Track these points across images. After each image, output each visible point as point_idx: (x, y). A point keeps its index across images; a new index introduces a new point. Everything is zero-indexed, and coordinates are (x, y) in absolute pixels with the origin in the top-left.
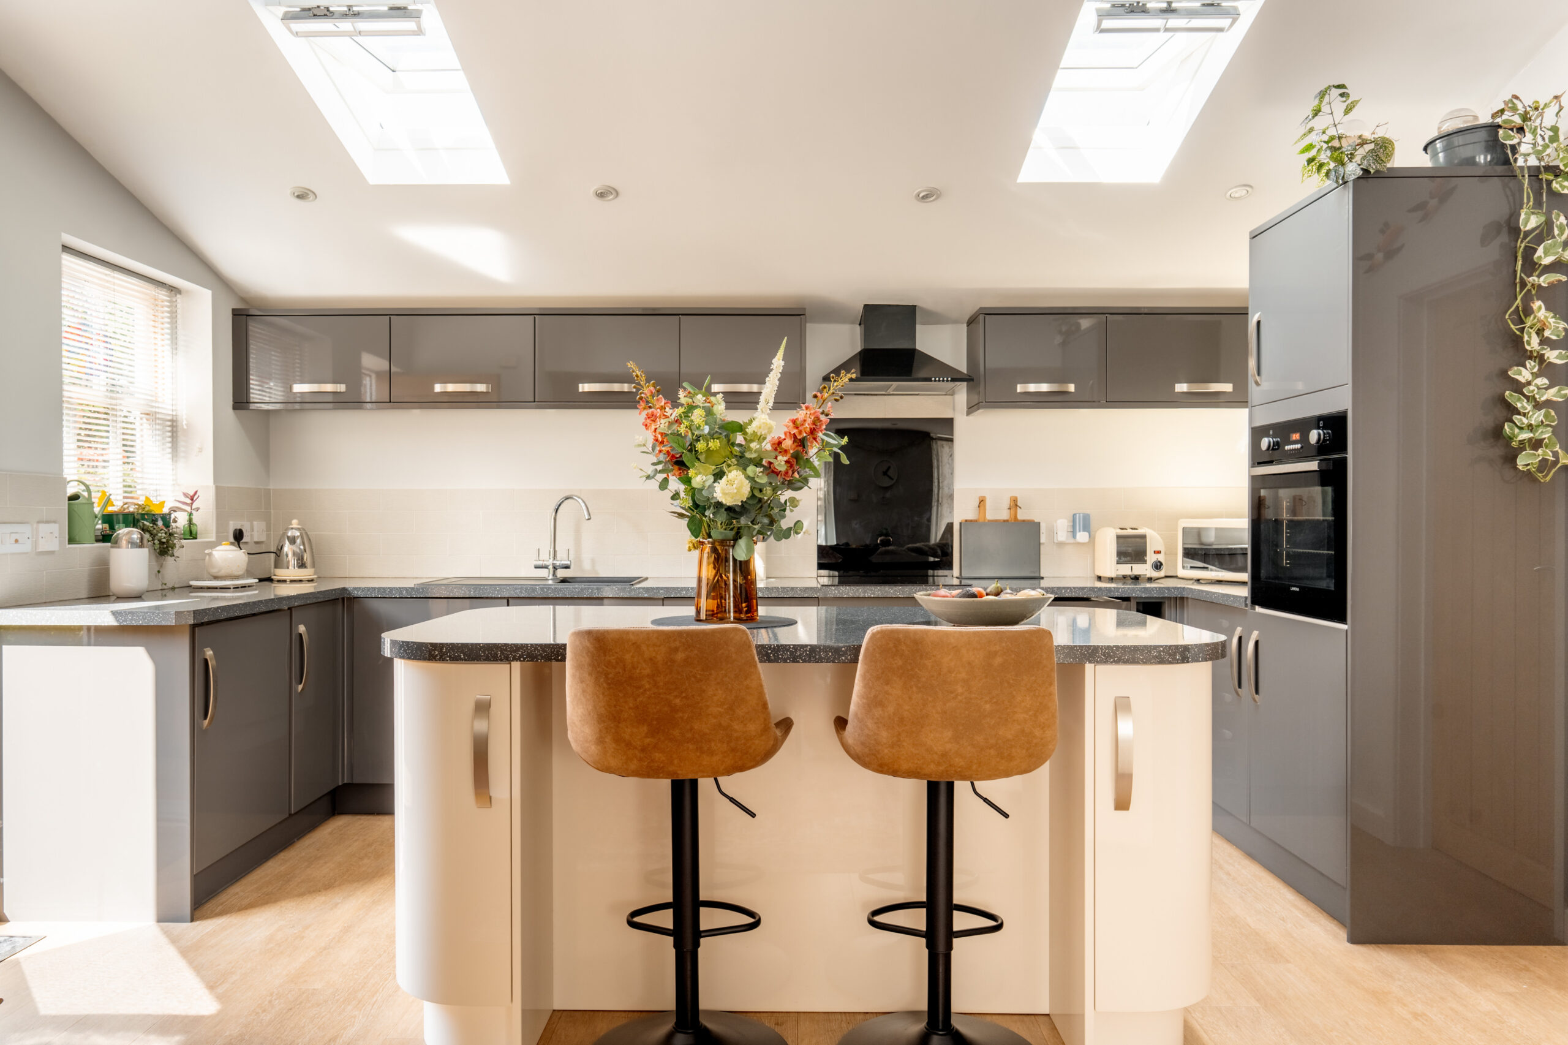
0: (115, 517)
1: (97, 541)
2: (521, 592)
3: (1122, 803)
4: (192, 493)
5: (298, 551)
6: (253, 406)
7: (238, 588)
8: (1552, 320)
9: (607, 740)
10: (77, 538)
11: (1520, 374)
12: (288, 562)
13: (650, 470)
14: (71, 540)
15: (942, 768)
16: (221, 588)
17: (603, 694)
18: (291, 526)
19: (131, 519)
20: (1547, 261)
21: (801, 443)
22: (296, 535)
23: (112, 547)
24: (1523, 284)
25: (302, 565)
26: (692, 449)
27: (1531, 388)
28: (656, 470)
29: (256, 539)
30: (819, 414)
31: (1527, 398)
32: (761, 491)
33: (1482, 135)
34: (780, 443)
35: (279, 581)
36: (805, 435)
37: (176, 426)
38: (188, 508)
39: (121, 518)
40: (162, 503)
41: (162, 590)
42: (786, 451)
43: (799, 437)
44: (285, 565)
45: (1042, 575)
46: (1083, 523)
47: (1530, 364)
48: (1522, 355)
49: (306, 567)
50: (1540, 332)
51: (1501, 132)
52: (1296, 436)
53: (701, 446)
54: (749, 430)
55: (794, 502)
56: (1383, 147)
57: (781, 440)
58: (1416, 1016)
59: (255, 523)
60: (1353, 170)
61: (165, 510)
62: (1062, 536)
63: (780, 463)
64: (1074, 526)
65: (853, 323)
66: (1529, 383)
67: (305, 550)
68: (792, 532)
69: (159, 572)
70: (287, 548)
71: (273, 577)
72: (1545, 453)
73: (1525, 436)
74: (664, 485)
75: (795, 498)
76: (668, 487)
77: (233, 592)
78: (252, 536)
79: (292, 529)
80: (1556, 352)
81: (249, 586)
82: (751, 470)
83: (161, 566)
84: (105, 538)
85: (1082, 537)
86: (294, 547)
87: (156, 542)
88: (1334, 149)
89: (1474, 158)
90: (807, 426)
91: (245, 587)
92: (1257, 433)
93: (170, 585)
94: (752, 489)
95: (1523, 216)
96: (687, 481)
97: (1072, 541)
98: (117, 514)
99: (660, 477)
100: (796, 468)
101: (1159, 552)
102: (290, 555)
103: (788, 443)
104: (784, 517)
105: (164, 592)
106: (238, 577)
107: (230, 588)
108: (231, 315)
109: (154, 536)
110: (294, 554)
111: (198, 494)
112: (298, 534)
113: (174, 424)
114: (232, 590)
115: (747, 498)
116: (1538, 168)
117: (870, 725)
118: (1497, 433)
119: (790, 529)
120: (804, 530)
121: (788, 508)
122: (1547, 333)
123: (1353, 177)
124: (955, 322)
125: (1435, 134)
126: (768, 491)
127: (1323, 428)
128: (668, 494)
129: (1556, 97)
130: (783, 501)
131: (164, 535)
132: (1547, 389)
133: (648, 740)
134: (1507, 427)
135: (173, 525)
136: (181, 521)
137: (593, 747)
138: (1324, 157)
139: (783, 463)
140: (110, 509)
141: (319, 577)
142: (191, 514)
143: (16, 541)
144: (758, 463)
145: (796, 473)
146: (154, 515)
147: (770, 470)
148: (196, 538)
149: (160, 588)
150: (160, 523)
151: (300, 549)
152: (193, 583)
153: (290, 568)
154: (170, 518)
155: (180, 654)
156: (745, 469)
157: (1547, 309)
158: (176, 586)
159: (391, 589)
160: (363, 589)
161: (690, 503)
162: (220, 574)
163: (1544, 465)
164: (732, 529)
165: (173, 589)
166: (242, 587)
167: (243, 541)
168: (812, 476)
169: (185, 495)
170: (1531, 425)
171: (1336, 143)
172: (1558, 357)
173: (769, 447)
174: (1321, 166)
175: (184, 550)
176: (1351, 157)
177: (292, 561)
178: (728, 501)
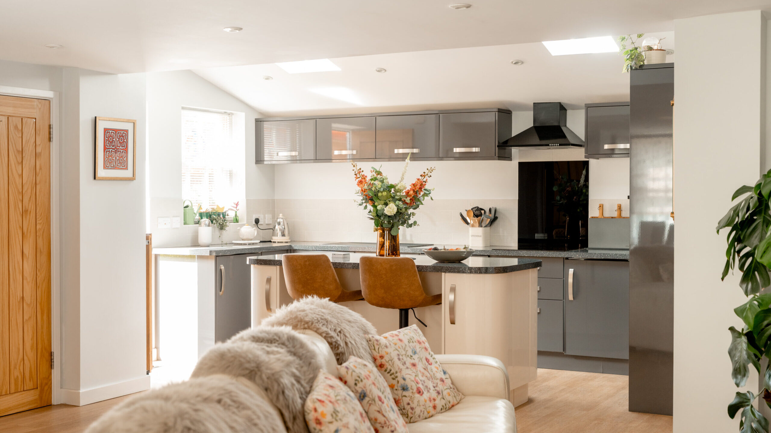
0: (203, 214)
1: (195, 224)
2: (360, 249)
4: (237, 203)
5: (282, 228)
6: (265, 163)
7: (250, 244)
10: (188, 222)
12: (277, 234)
13: (360, 202)
14: (185, 224)
16: (244, 244)
18: (279, 217)
19: (209, 215)
21: (416, 192)
22: (281, 221)
23: (199, 226)
25: (283, 235)
26: (376, 195)
28: (363, 202)
29: (267, 223)
30: (422, 182)
32: (401, 210)
34: (408, 192)
35: (274, 242)
36: (417, 189)
37: (232, 173)
38: (235, 209)
39: (205, 214)
40: (223, 208)
41: (221, 244)
42: (411, 195)
43: (416, 190)
44: (276, 235)
49: (285, 236)
53: (380, 194)
54: (397, 188)
55: (413, 214)
57: (409, 191)
59: (266, 215)
61: (224, 211)
63: (408, 200)
67: (285, 228)
68: (413, 225)
69: (220, 237)
70: (277, 227)
71: (272, 240)
74: (366, 207)
75: (414, 213)
76: (367, 208)
77: (248, 246)
78: (264, 221)
79: (280, 218)
81: (256, 244)
82: (397, 202)
83: (221, 234)
84: (198, 223)
86: (280, 227)
87: (218, 224)
90: (418, 187)
91: (254, 244)
93: (225, 242)
94: (398, 209)
96: (375, 206)
98: (204, 213)
99: (364, 204)
100: (414, 202)
102: (278, 230)
103: (411, 192)
104: (410, 219)
105: (222, 245)
106: (251, 240)
107: (247, 244)
108: (255, 121)
109: (217, 222)
110: (280, 230)
111: (239, 203)
112: (282, 220)
113: (231, 172)
114: (247, 245)
115: (396, 213)
119: (412, 224)
120: (417, 224)
121: (411, 216)
126: (404, 210)
128: (368, 210)
130: (409, 213)
131: (221, 221)
135: (226, 217)
136: (231, 215)
139: (409, 200)
140: (202, 211)
141: (291, 241)
142: (236, 212)
143: (165, 224)
144: (400, 200)
145: (414, 203)
146: (219, 213)
147: (404, 202)
148: (238, 222)
149: (221, 243)
150: (221, 216)
151: (283, 228)
152: (234, 242)
153: (278, 236)
154: (225, 214)
155: (211, 265)
156: (395, 202)
158: (227, 243)
160: (298, 246)
161: (375, 215)
162: (243, 238)
164: (390, 224)
165: (226, 244)
166: (252, 244)
167: (259, 223)
168: (420, 204)
169: (234, 203)
173: (404, 194)
175: (231, 227)
177: (279, 233)
178: (389, 214)
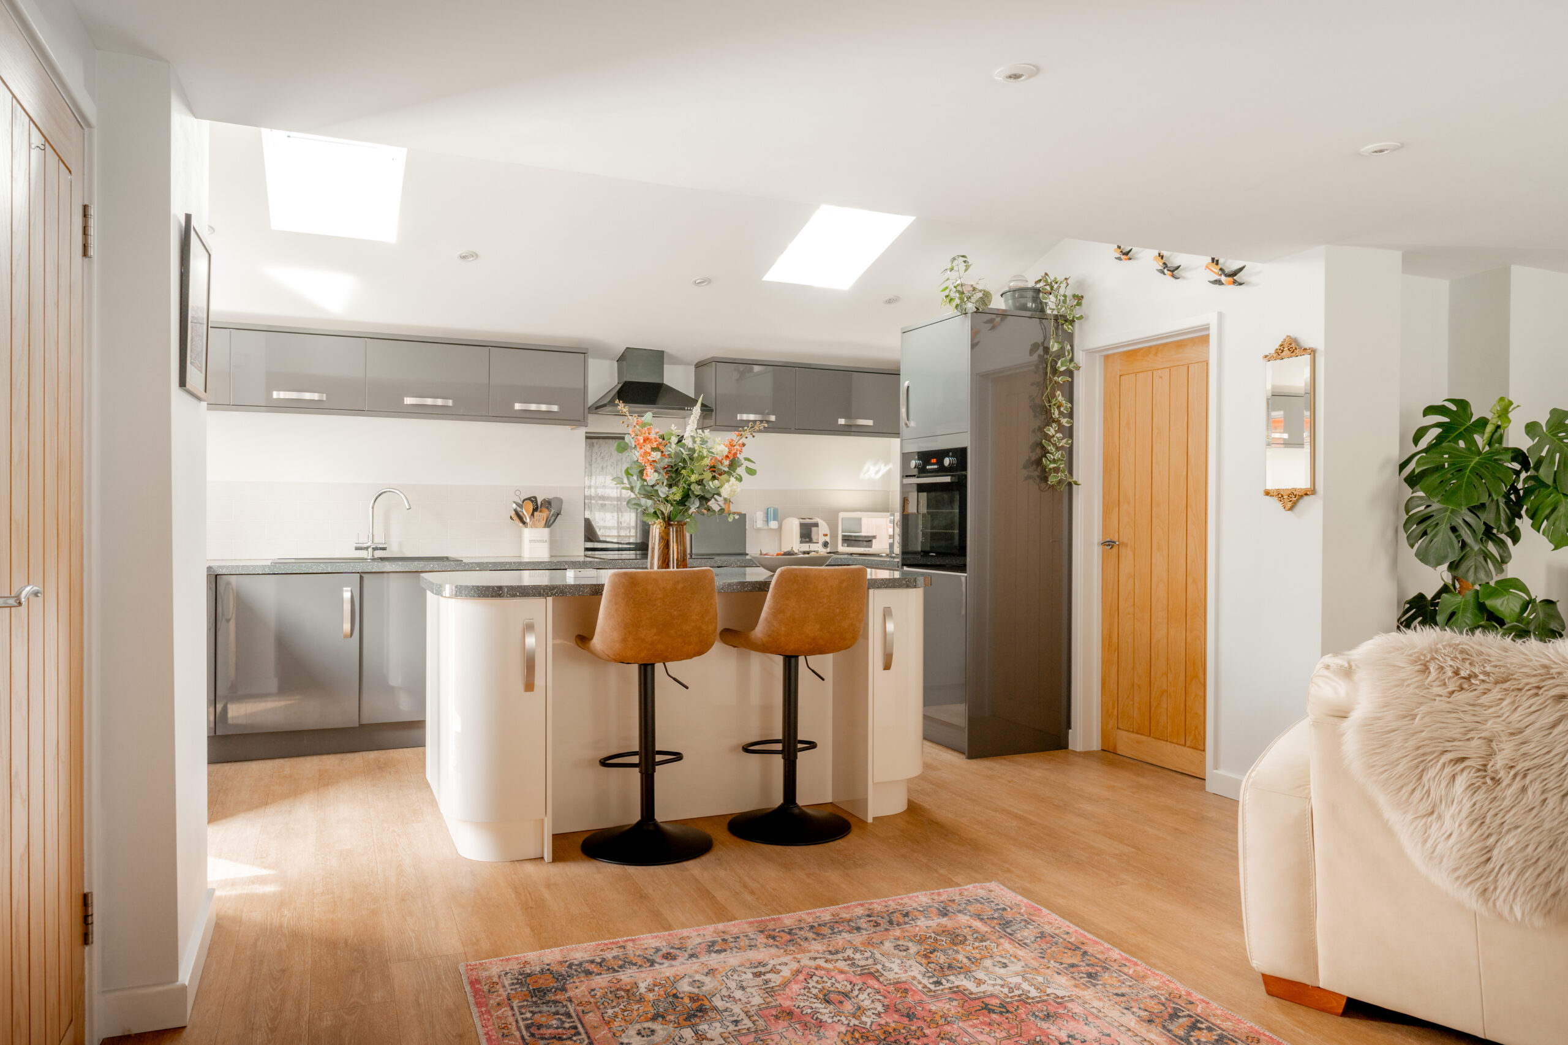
3: (887, 666)
8: (1064, 402)
9: (629, 639)
11: (1049, 430)
15: (811, 646)
17: (630, 611)
20: (1063, 369)
24: (1051, 380)
27: (1055, 439)
31: (1053, 444)
33: (1030, 294)
45: (747, 552)
46: (773, 514)
47: (1054, 425)
48: (1050, 421)
50: (1059, 408)
51: (1041, 295)
52: (934, 461)
56: (986, 296)
58: (1009, 782)
60: (970, 307)
62: (760, 524)
64: (767, 517)
65: (613, 359)
66: (1053, 436)
72: (1061, 476)
73: (1052, 466)
80: (1066, 420)
85: (774, 525)
88: (959, 292)
89: (1026, 304)
92: (905, 457)
95: (1051, 343)
97: (766, 527)
101: (826, 535)
116: (1057, 315)
117: (775, 624)
118: (1039, 462)
122: (1062, 409)
123: (971, 311)
124: (688, 364)
125: (1007, 289)
127: (952, 457)
129: (1066, 279)
132: (1062, 440)
133: (656, 637)
134: (1044, 460)
137: (618, 645)
138: (953, 295)
157: (1062, 396)
159: (254, 567)
160: (227, 567)
163: (1060, 482)
170: (1054, 459)
171: (959, 288)
172: (1067, 422)
174: (951, 300)
176: (969, 298)
